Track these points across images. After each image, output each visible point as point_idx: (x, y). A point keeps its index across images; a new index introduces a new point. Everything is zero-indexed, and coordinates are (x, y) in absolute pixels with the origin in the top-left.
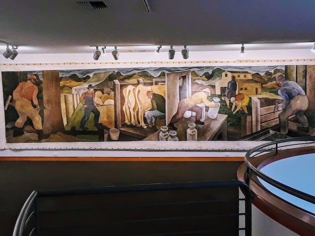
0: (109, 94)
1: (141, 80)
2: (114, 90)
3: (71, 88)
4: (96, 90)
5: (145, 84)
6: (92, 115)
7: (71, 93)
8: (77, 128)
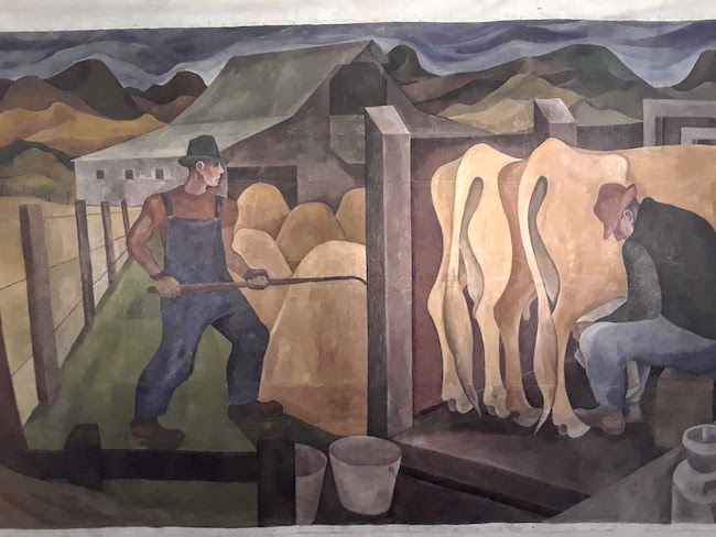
0: (333, 206)
1: (559, 106)
2: (367, 175)
3: (66, 160)
4: (239, 178)
5: (585, 138)
6: (214, 349)
8: (112, 437)
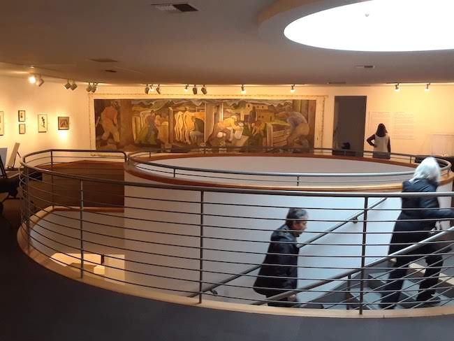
3: (139, 112)
5: (190, 111)
7: (139, 116)
